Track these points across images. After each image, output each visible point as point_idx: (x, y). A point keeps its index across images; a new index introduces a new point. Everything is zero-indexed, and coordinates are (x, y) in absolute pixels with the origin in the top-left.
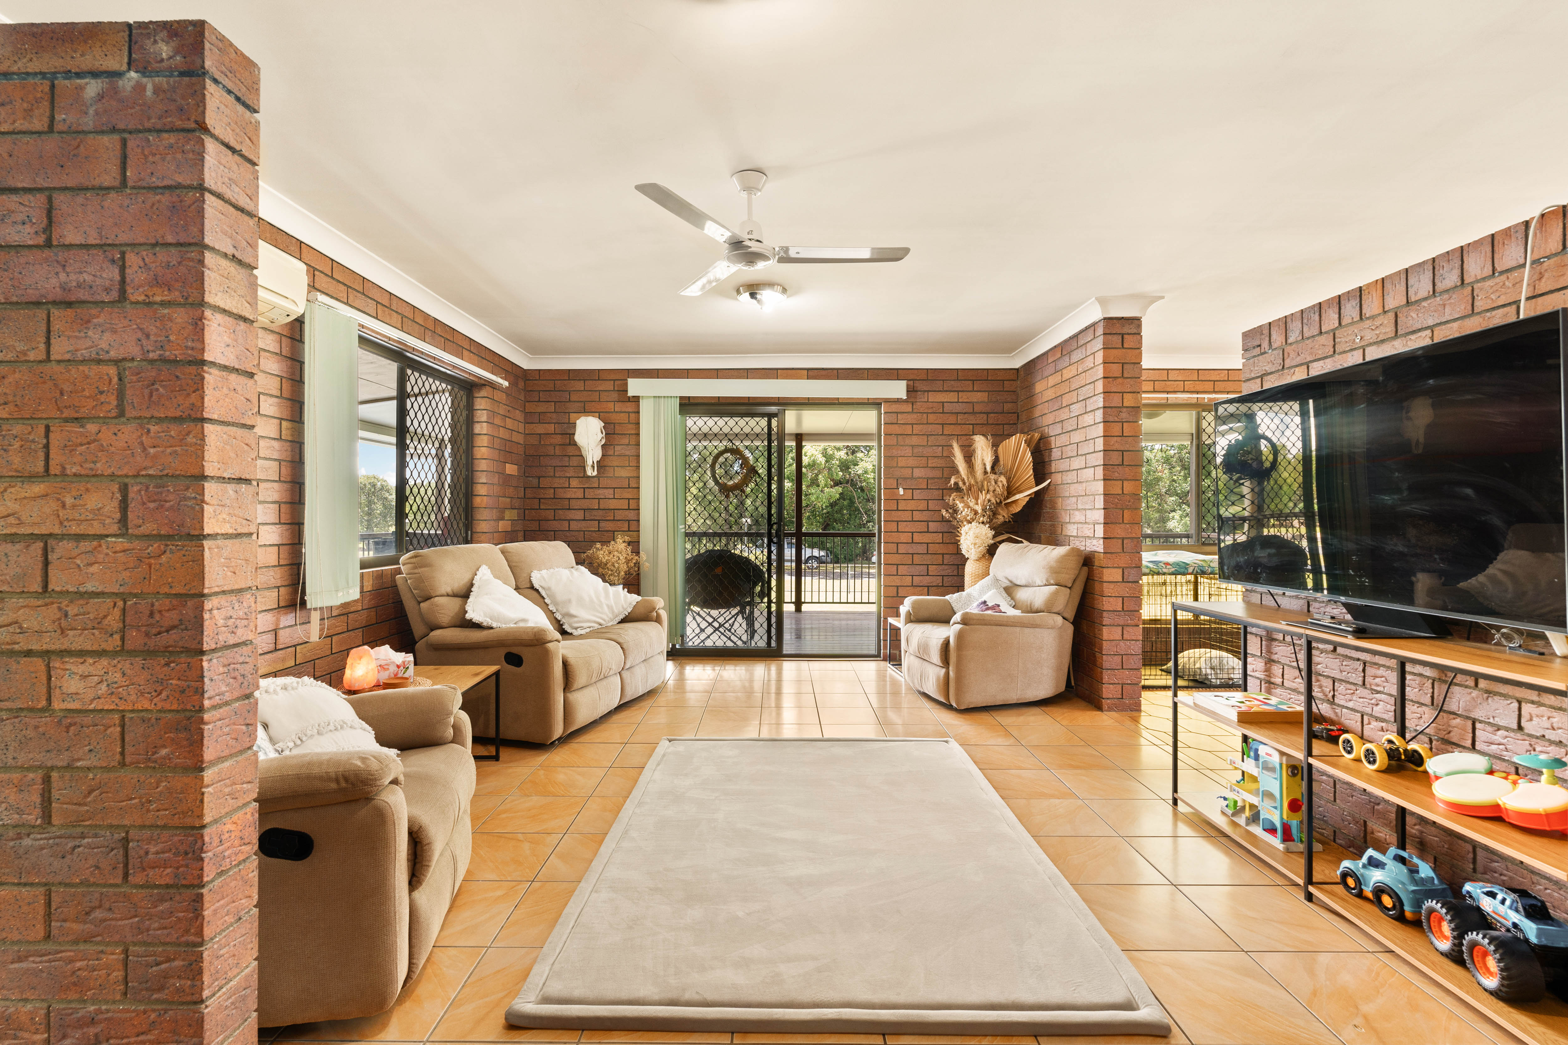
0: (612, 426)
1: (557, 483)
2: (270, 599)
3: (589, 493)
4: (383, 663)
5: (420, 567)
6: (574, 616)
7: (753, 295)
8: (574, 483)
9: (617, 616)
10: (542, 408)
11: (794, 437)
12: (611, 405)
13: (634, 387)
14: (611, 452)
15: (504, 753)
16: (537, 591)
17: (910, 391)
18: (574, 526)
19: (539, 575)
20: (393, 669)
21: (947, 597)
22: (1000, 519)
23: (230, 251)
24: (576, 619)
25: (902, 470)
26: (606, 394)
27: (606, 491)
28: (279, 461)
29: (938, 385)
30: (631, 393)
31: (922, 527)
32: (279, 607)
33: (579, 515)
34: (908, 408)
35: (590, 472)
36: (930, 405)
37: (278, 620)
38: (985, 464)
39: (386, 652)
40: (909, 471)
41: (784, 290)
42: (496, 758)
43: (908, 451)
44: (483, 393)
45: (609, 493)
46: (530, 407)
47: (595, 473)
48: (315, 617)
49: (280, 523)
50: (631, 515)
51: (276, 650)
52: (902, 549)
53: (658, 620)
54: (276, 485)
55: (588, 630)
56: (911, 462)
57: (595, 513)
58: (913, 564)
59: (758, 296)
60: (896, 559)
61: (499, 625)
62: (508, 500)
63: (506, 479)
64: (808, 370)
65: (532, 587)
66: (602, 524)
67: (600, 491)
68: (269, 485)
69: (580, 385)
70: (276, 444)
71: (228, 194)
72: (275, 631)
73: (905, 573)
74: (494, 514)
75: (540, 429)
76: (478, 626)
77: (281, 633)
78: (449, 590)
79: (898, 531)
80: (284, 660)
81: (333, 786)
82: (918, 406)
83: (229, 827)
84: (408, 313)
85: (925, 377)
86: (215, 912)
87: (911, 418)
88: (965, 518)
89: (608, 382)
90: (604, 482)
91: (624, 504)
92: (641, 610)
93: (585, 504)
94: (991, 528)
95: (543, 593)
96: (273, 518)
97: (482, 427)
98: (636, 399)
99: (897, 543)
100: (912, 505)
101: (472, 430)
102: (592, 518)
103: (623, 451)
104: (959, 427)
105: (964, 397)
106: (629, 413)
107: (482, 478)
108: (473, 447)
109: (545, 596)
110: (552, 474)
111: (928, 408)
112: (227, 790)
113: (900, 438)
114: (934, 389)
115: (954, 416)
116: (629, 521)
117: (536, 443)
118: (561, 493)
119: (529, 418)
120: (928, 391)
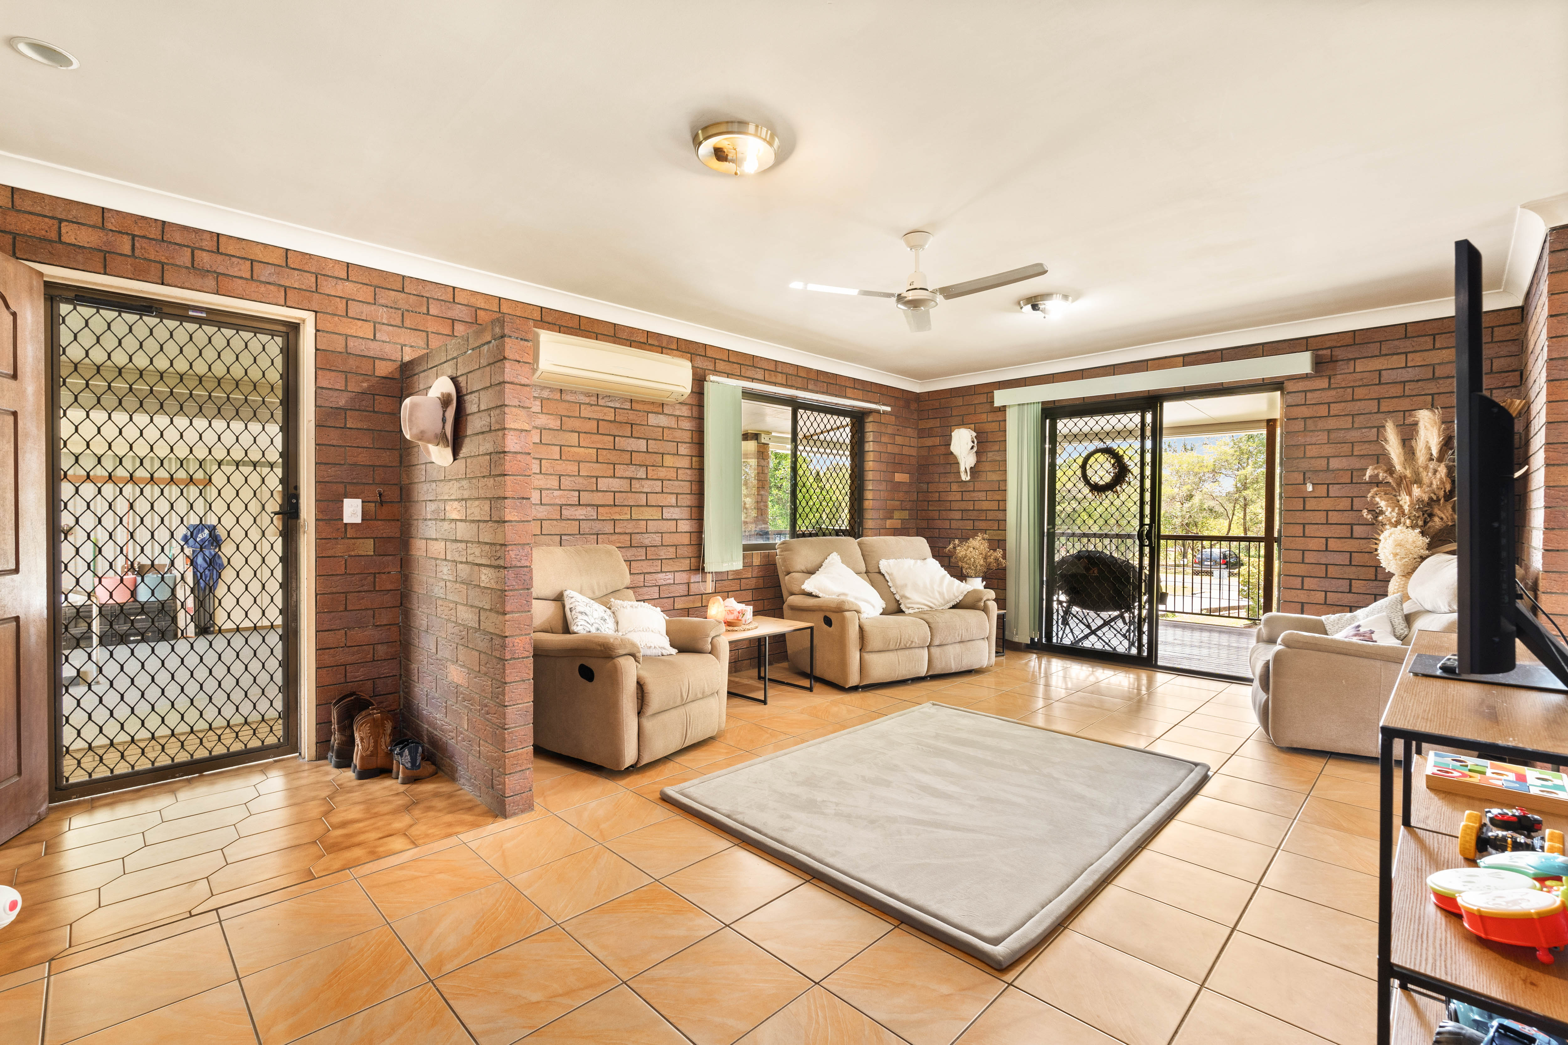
0: (985, 435)
1: (941, 487)
2: (685, 564)
3: (967, 496)
4: (731, 609)
5: (786, 551)
6: (908, 598)
7: (1035, 307)
8: (955, 487)
9: (948, 602)
10: (930, 424)
11: (1265, 424)
12: (984, 416)
13: (1000, 398)
14: (984, 459)
15: (817, 687)
16: (883, 575)
17: (1318, 363)
18: (954, 525)
19: (886, 563)
20: (736, 614)
21: (1323, 618)
22: (1437, 523)
23: (517, 403)
24: (909, 601)
25: (1313, 461)
26: (980, 406)
27: (980, 494)
28: (690, 481)
29: (1374, 349)
30: (997, 404)
31: (1345, 531)
32: (690, 570)
33: (958, 515)
34: (1323, 383)
35: (965, 477)
36: (1358, 376)
37: (690, 578)
38: (1430, 449)
39: (732, 602)
40: (1324, 462)
41: (1066, 297)
42: (810, 689)
43: (1323, 437)
44: (871, 419)
45: (981, 496)
46: (923, 425)
47: (968, 478)
48: (709, 577)
49: (691, 519)
50: (1000, 515)
51: (689, 595)
52: (1310, 557)
53: (985, 610)
54: (688, 496)
55: (917, 610)
56: (1327, 450)
57: (970, 513)
58: (1326, 577)
59: (1041, 307)
60: (1300, 569)
61: (824, 595)
62: (898, 503)
63: (896, 486)
64: (1184, 356)
65: (880, 573)
66: (977, 523)
67: (975, 494)
68: (684, 496)
69: (959, 401)
70: (689, 472)
71: (516, 381)
72: (688, 584)
73: (1313, 587)
74: (881, 514)
75: (929, 442)
76: (810, 595)
77: (692, 585)
78: (803, 568)
79: (1304, 536)
80: (694, 602)
81: (599, 648)
82: (1338, 380)
83: (517, 641)
84: (791, 371)
85: (1351, 341)
86: (511, 673)
87: (1330, 395)
88: (1390, 520)
89: (982, 396)
90: (978, 486)
91: (994, 505)
92: (970, 600)
93: (964, 505)
94: (1423, 533)
95: (888, 578)
96: (687, 516)
97: (869, 446)
98: (1003, 409)
99: (1303, 551)
100: (1327, 504)
101: (864, 448)
102: (968, 518)
103: (994, 457)
104: (1408, 400)
105: (1416, 359)
106: (999, 421)
107: (869, 486)
108: (864, 461)
109: (889, 580)
110: (937, 480)
111: (1355, 381)
112: (517, 625)
113: (1309, 422)
114: (1365, 355)
115: (1401, 387)
116: (998, 520)
117: (926, 454)
118: (944, 497)
119: (922, 434)
120: (1355, 359)
